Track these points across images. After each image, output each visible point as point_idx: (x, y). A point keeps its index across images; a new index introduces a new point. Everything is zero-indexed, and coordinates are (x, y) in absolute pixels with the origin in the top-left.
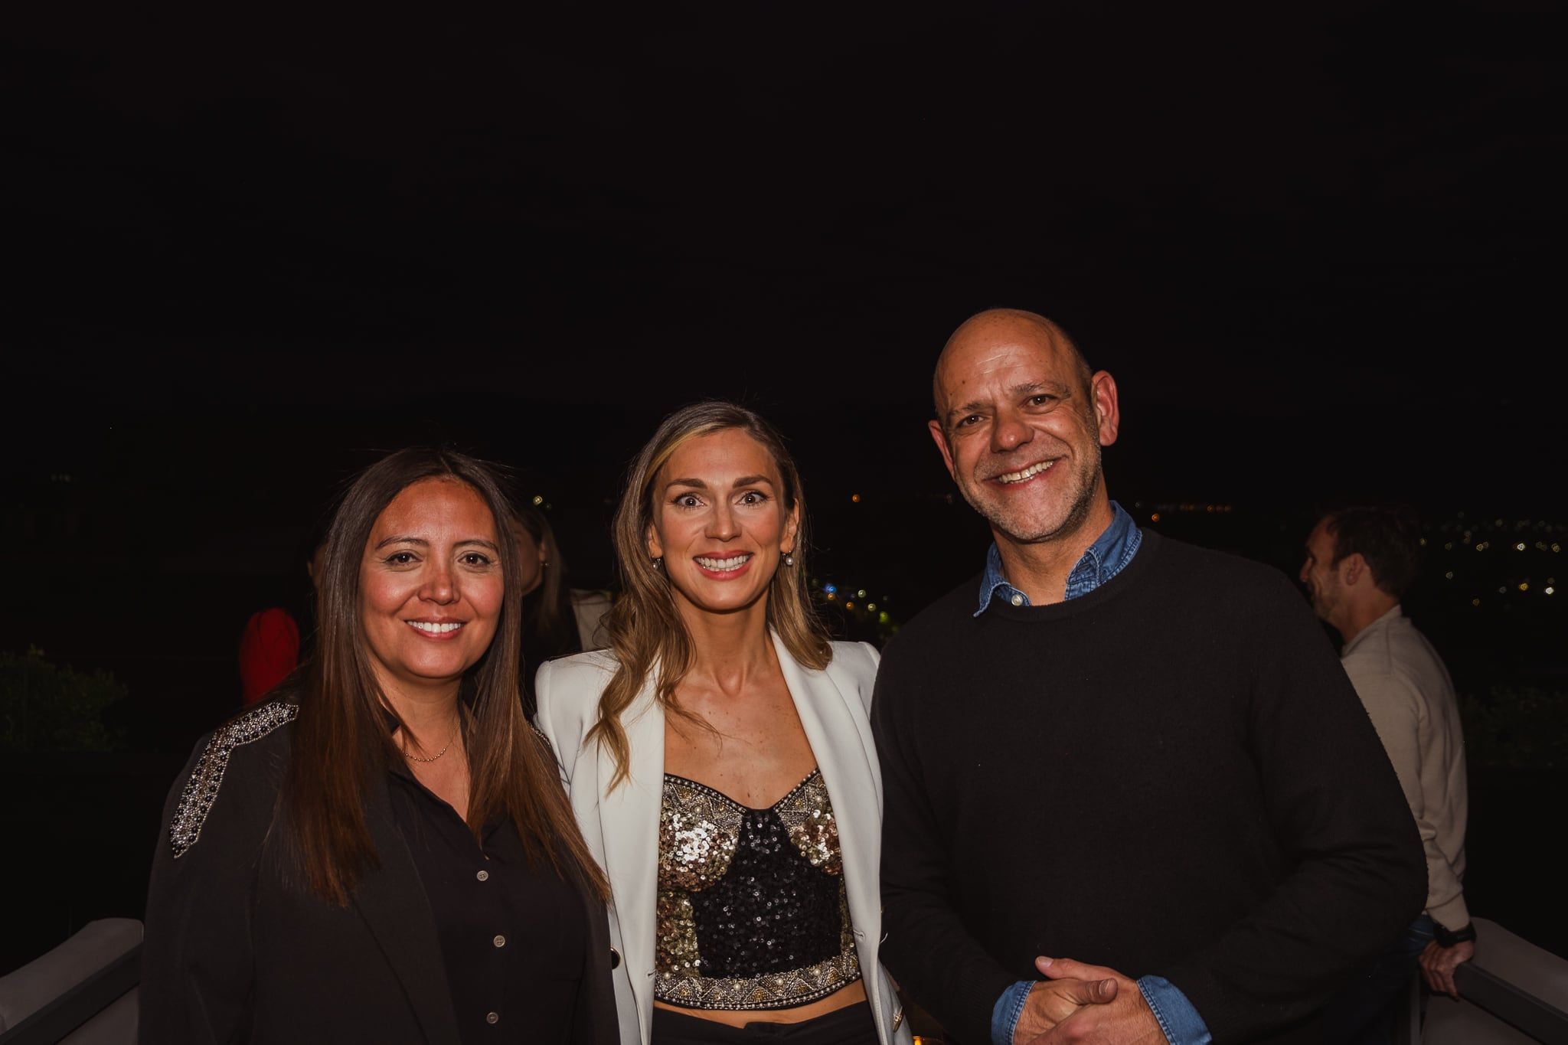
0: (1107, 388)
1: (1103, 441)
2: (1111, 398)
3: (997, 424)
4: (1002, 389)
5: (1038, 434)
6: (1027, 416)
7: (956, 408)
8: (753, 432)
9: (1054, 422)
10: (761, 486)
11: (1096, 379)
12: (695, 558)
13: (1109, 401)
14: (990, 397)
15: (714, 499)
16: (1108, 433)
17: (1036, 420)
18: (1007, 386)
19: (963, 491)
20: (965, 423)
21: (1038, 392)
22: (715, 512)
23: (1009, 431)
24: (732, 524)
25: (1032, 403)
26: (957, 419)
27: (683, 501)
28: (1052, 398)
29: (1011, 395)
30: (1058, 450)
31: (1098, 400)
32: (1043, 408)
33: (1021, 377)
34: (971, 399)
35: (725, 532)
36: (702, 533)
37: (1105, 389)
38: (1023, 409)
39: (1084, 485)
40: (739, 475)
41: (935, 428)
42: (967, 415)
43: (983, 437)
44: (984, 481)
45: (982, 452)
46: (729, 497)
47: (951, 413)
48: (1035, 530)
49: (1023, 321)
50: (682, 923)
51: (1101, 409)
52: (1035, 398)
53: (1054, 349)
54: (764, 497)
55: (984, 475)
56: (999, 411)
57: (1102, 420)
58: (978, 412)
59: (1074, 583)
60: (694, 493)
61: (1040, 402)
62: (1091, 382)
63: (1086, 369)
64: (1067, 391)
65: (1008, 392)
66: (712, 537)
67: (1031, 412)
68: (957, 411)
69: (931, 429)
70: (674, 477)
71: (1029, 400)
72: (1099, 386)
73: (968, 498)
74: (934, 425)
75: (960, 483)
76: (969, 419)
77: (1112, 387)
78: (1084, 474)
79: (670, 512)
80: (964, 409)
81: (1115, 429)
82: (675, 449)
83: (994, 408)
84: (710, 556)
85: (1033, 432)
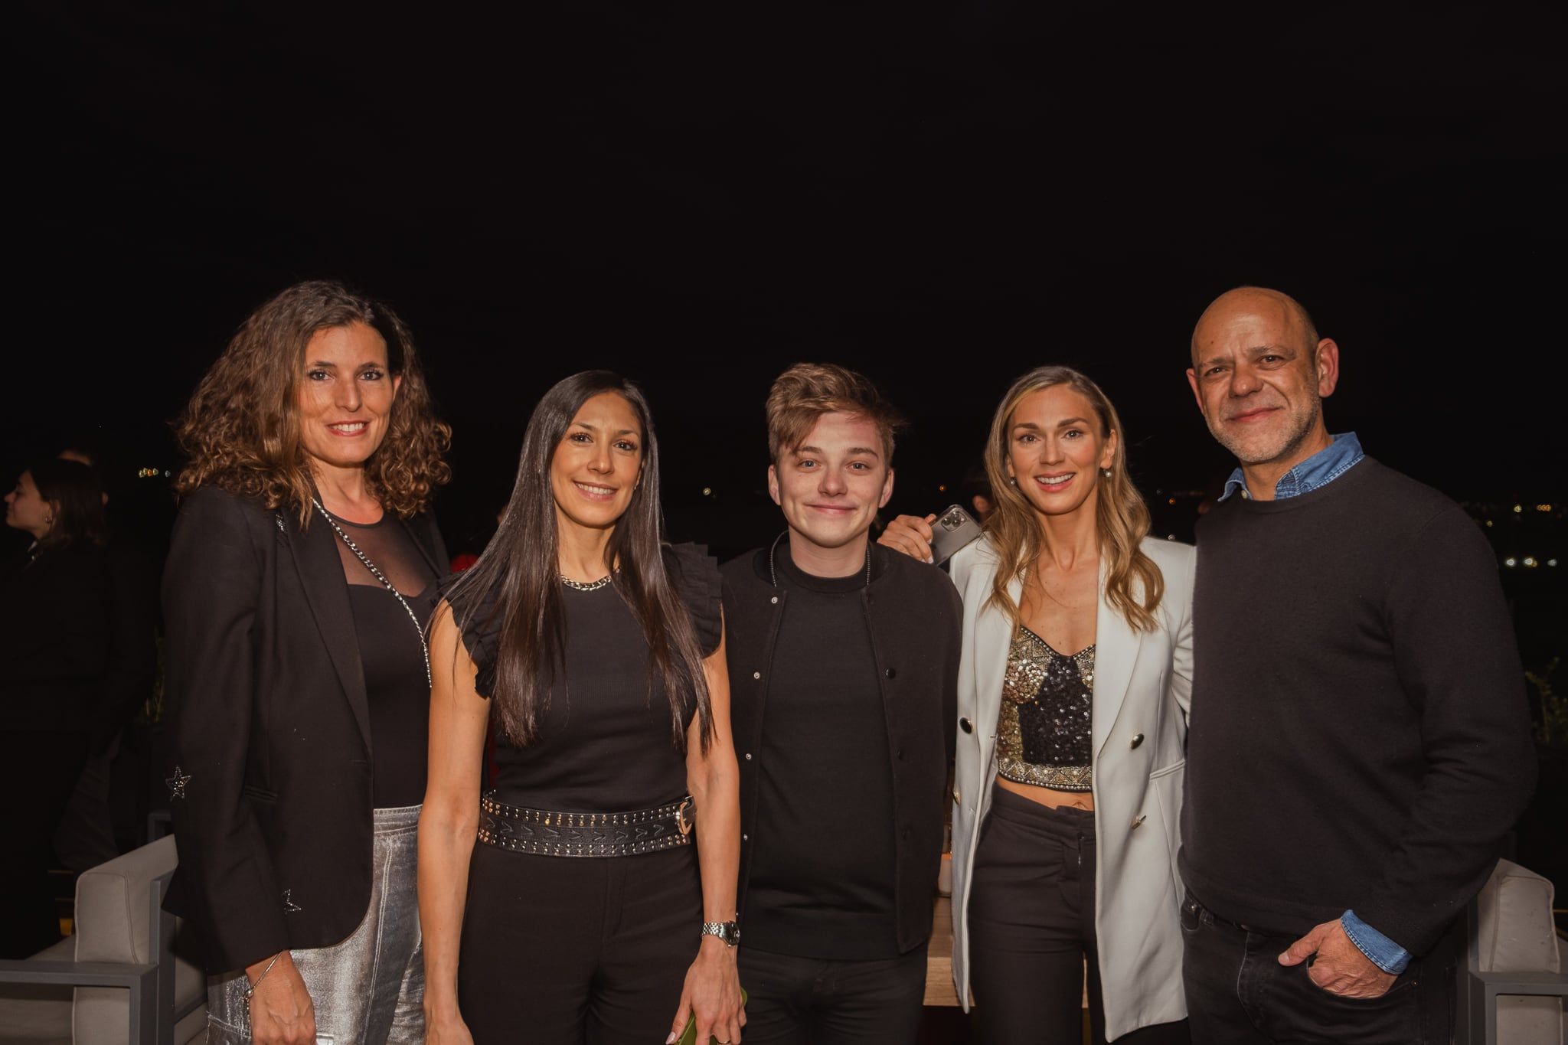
0: (1330, 352)
1: (1321, 393)
2: (1333, 360)
3: (1234, 376)
4: (1241, 349)
5: (1266, 386)
6: (1259, 371)
7: (1204, 362)
8: (1075, 388)
9: (1279, 378)
10: (1079, 424)
11: (1321, 345)
12: (1036, 478)
13: (1331, 362)
14: (1231, 355)
15: (1045, 436)
16: (1327, 388)
17: (1265, 375)
18: (1246, 347)
19: (1209, 425)
20: (1211, 372)
21: (1270, 353)
22: (1045, 446)
23: (1242, 382)
24: (1057, 453)
25: (1264, 361)
26: (1204, 370)
27: (1025, 439)
28: (1281, 358)
29: (1248, 354)
30: (1280, 401)
31: (1322, 361)
32: (1272, 365)
33: (1258, 341)
34: (1216, 356)
35: (1052, 458)
36: (1037, 461)
37: (1328, 353)
38: (1256, 366)
39: (1299, 428)
40: (1062, 418)
41: (1191, 375)
42: (1212, 367)
43: (1224, 386)
44: (1226, 420)
45: (1223, 397)
46: (1056, 434)
47: (1200, 366)
48: (1257, 456)
49: (1267, 297)
50: (1013, 723)
51: (1323, 369)
52: (1267, 358)
53: (1287, 319)
54: (1081, 433)
55: (1226, 416)
56: (1237, 365)
57: (1323, 377)
58: (1223, 365)
59: (1280, 491)
60: (1033, 433)
61: (1271, 360)
62: (1317, 347)
63: (1314, 336)
64: (1293, 354)
65: (1245, 352)
66: (1044, 463)
67: (1262, 368)
68: (1205, 364)
69: (1189, 376)
70: (1018, 422)
71: (1261, 358)
72: (1323, 350)
73: (1212, 431)
74: (1190, 372)
75: (1207, 419)
76: (1215, 370)
77: (1335, 351)
78: (1299, 420)
79: (1016, 447)
80: (1211, 362)
81: (1333, 385)
82: (1019, 402)
83: (1234, 363)
84: (1044, 476)
85: (1263, 385)
